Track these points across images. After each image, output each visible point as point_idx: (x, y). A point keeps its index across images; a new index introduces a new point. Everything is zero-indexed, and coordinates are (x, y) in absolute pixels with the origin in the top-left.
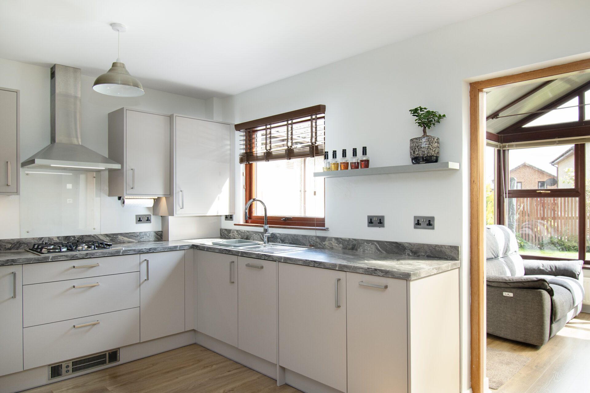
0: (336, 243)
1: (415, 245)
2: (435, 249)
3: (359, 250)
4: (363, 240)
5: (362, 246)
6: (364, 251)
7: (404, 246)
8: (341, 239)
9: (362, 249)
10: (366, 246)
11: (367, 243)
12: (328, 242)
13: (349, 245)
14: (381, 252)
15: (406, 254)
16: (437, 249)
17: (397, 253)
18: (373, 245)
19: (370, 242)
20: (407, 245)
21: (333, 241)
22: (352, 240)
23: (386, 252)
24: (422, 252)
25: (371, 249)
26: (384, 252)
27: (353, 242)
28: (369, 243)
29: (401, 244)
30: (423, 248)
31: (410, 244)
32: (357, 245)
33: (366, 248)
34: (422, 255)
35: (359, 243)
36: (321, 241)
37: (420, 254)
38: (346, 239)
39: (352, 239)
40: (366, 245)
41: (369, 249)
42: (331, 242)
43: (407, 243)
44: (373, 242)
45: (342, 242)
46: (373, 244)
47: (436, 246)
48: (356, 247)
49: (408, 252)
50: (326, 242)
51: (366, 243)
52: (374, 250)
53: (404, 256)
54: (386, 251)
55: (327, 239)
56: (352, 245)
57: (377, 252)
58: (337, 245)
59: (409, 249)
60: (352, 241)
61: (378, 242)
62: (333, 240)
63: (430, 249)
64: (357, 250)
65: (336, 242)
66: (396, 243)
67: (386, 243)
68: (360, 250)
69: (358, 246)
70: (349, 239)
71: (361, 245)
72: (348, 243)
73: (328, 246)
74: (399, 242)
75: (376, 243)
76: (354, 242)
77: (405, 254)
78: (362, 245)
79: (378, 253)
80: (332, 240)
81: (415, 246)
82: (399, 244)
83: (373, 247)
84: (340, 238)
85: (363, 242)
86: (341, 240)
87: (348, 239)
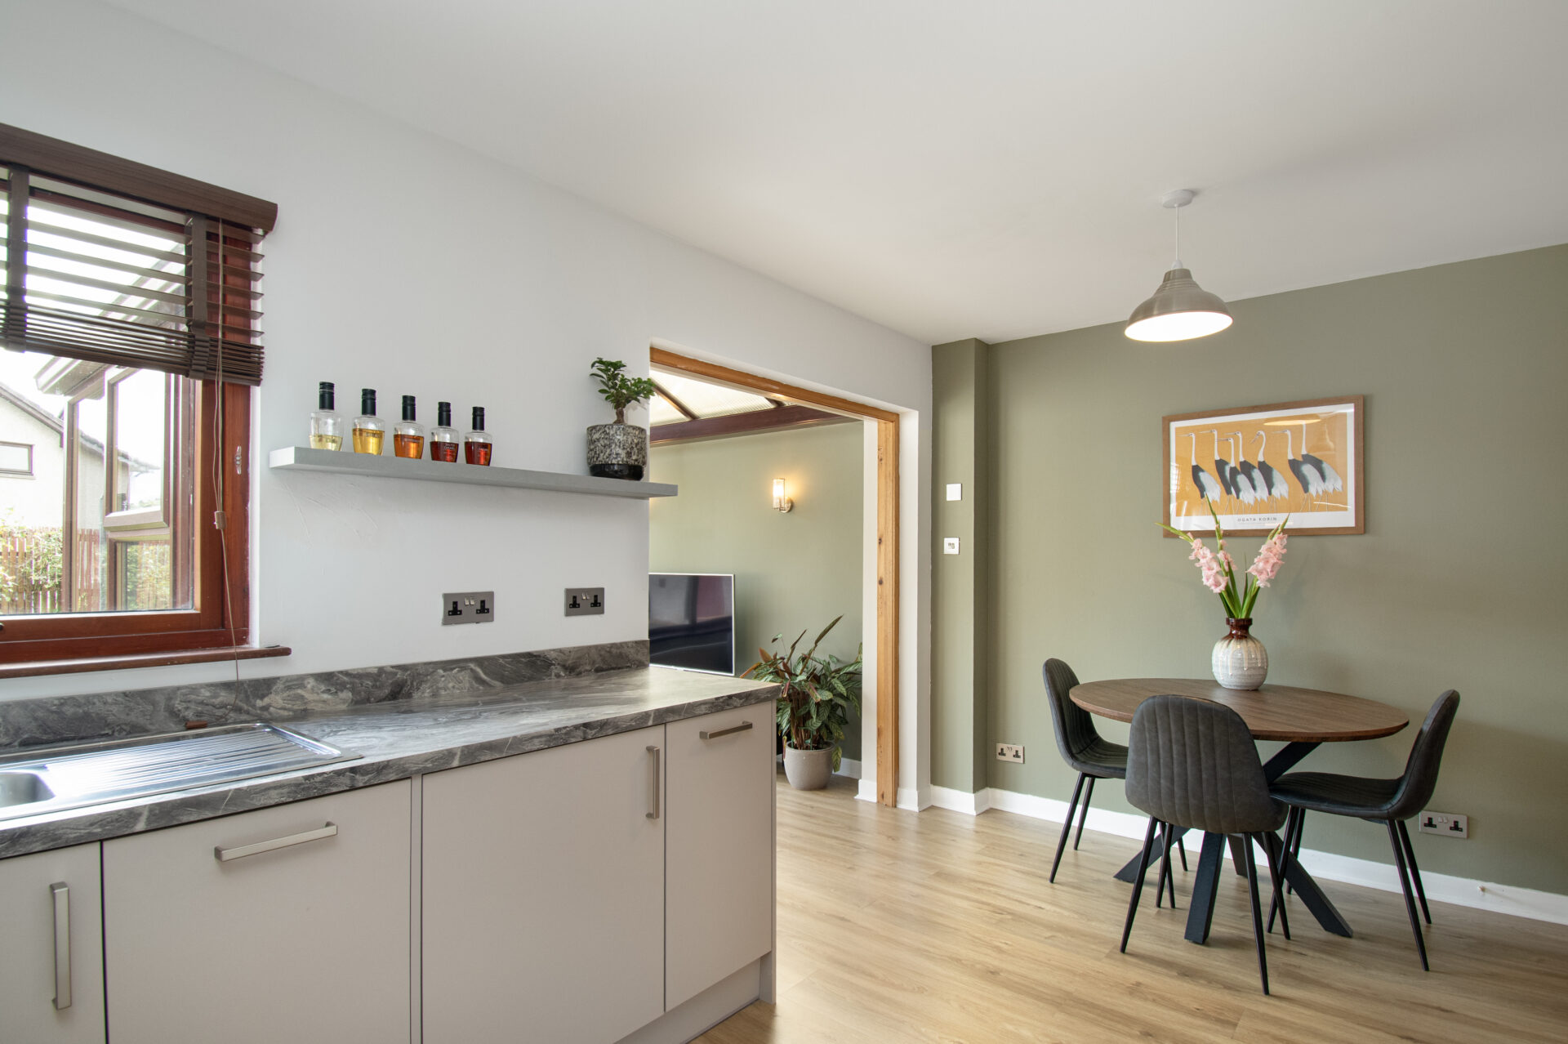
0: (323, 692)
1: (570, 651)
2: (609, 652)
3: (416, 695)
4: (430, 663)
5: (426, 682)
6: (435, 695)
7: (547, 659)
8: (346, 673)
9: (428, 691)
10: (443, 679)
11: (445, 670)
12: (285, 694)
13: (380, 688)
14: (490, 686)
15: (553, 677)
16: (614, 651)
17: (530, 679)
18: (463, 673)
19: (454, 666)
20: (554, 655)
21: (309, 686)
22: (394, 670)
23: (503, 682)
24: (586, 664)
25: (454, 686)
26: (497, 684)
27: (396, 674)
28: (452, 669)
29: (539, 656)
30: (587, 655)
31: (561, 651)
32: (409, 683)
33: (441, 685)
34: (586, 670)
35: (419, 674)
36: (247, 697)
37: (581, 669)
38: (369, 671)
39: (393, 667)
40: (443, 676)
41: (450, 685)
42: (300, 691)
43: (554, 650)
44: (462, 665)
45: (351, 683)
46: (463, 669)
47: (613, 645)
48: (406, 689)
49: (555, 670)
50: (272, 696)
51: (441, 672)
52: (467, 685)
53: (547, 680)
54: (503, 680)
55: (279, 686)
56: (392, 684)
57: (477, 688)
58: (326, 696)
59: (559, 664)
60: (391, 673)
61: (479, 661)
62: (311, 683)
63: (601, 655)
64: (409, 695)
65: (323, 688)
66: (529, 655)
67: (501, 661)
68: (423, 695)
69: (415, 684)
70: (381, 670)
71: (425, 679)
72: (376, 681)
73: (284, 709)
74: (536, 652)
75: (472, 666)
76: (400, 675)
77: (550, 675)
78: (429, 677)
79: (479, 690)
80: (302, 686)
81: (572, 654)
82: (535, 656)
83: (465, 677)
84: (341, 672)
85: (431, 670)
86: (345, 678)
87: (376, 671)
